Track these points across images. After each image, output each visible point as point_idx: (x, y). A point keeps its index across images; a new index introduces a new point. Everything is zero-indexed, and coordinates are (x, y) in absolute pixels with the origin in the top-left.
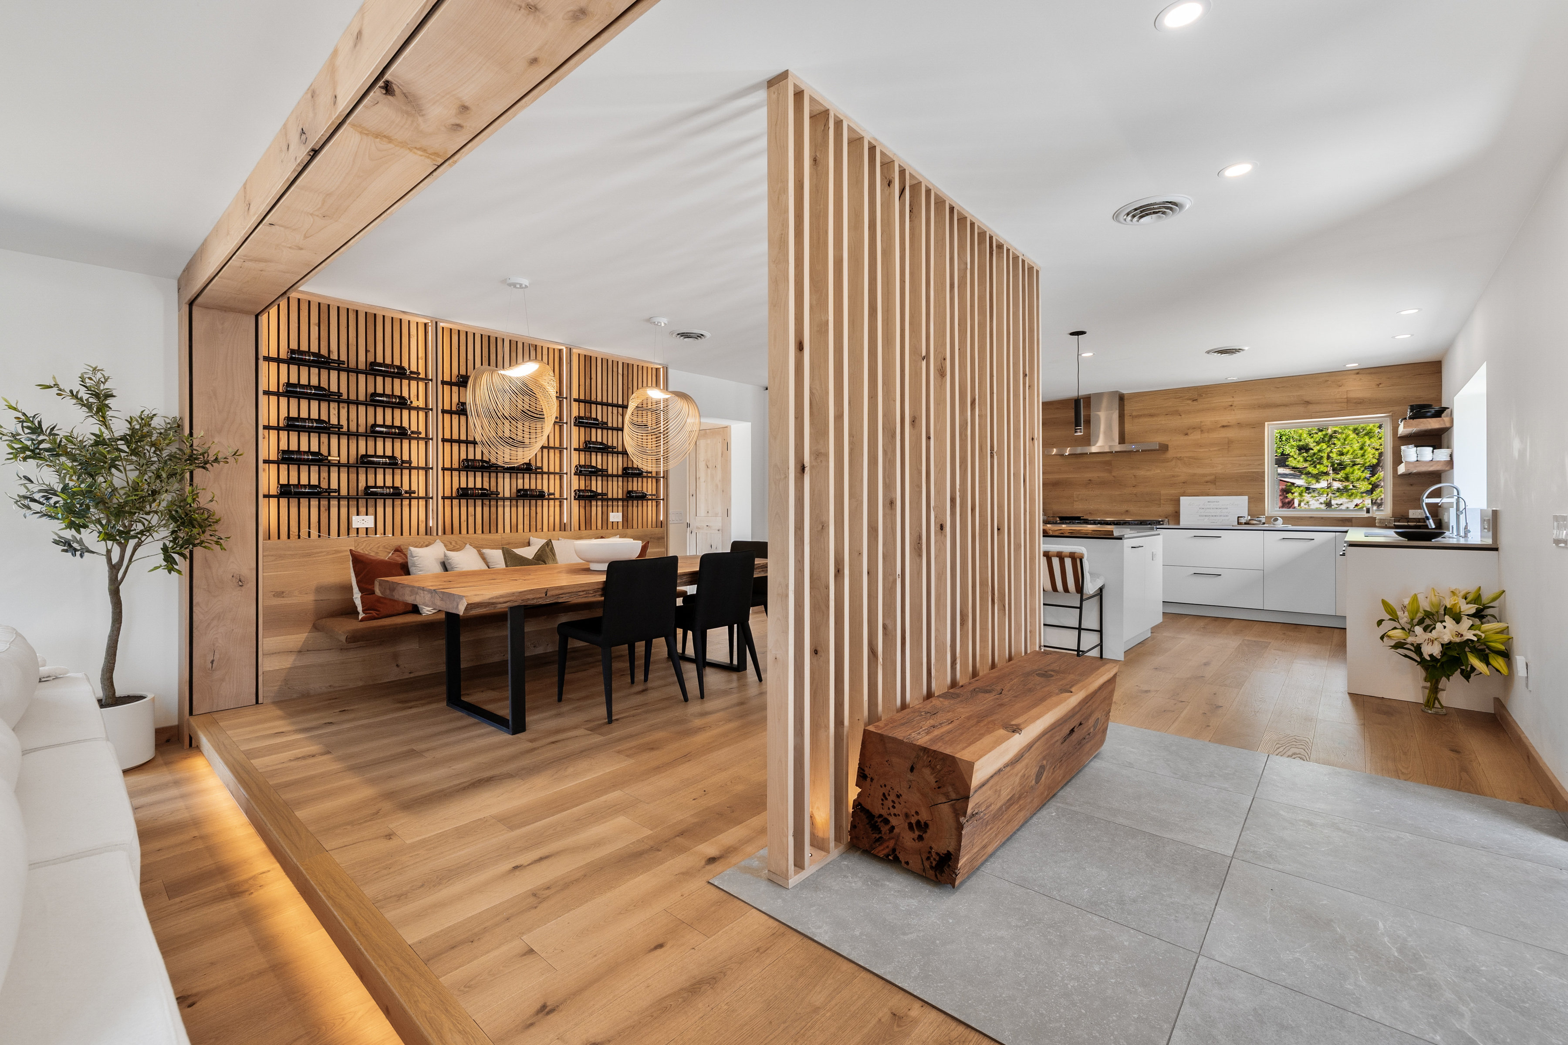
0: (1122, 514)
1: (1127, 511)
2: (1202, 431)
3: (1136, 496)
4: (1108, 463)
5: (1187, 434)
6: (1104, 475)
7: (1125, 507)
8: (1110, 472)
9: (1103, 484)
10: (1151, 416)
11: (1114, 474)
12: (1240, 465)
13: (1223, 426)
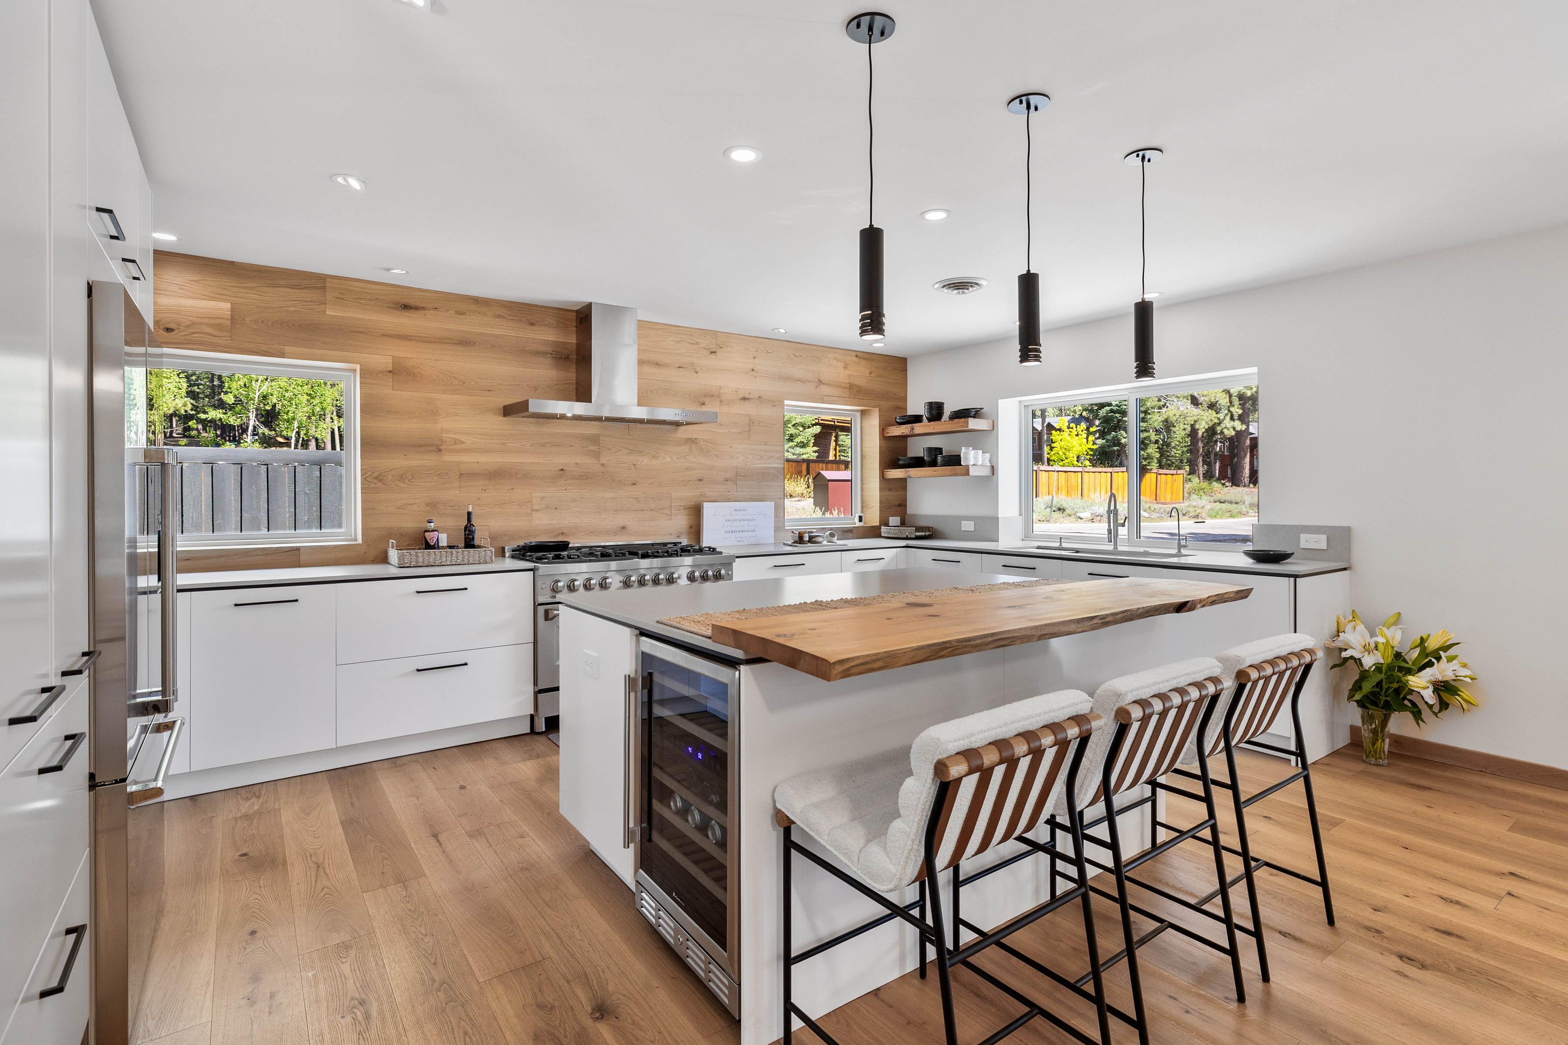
0: (616, 534)
1: (624, 528)
2: (721, 401)
3: (638, 501)
4: (595, 440)
5: (703, 404)
6: (586, 461)
7: (621, 519)
8: (597, 455)
9: (585, 478)
10: (658, 364)
11: (603, 460)
12: (762, 457)
13: (744, 399)
